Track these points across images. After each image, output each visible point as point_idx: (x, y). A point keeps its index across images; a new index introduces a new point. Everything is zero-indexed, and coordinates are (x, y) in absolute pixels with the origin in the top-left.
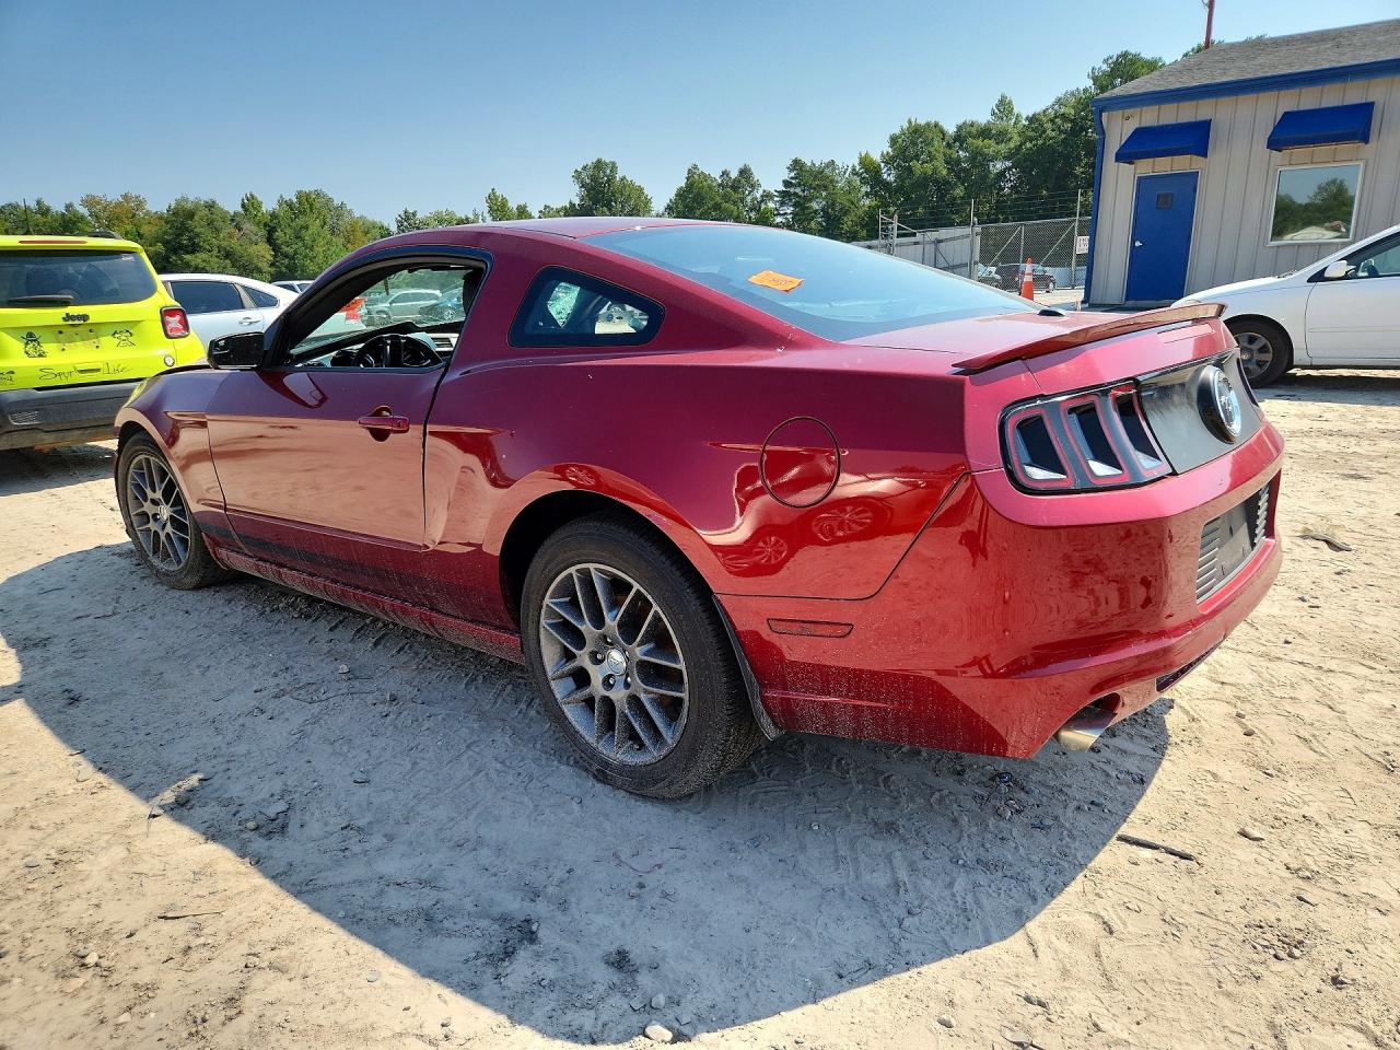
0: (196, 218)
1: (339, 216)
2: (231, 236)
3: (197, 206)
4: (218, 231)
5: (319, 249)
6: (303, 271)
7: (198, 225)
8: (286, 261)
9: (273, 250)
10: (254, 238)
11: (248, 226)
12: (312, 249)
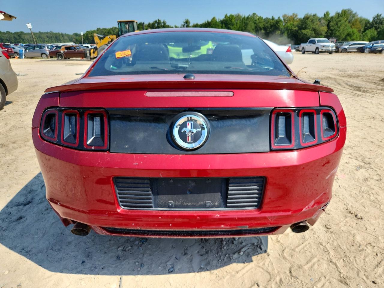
0: (309, 19)
1: (353, 17)
2: (317, 24)
3: (310, 16)
4: (314, 23)
5: (342, 28)
6: (334, 35)
7: (309, 22)
8: (330, 32)
9: (328, 28)
10: (323, 25)
11: (323, 21)
12: (339, 28)
